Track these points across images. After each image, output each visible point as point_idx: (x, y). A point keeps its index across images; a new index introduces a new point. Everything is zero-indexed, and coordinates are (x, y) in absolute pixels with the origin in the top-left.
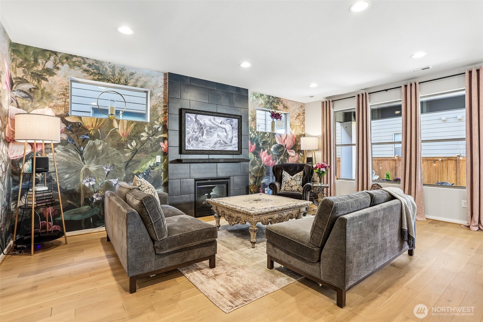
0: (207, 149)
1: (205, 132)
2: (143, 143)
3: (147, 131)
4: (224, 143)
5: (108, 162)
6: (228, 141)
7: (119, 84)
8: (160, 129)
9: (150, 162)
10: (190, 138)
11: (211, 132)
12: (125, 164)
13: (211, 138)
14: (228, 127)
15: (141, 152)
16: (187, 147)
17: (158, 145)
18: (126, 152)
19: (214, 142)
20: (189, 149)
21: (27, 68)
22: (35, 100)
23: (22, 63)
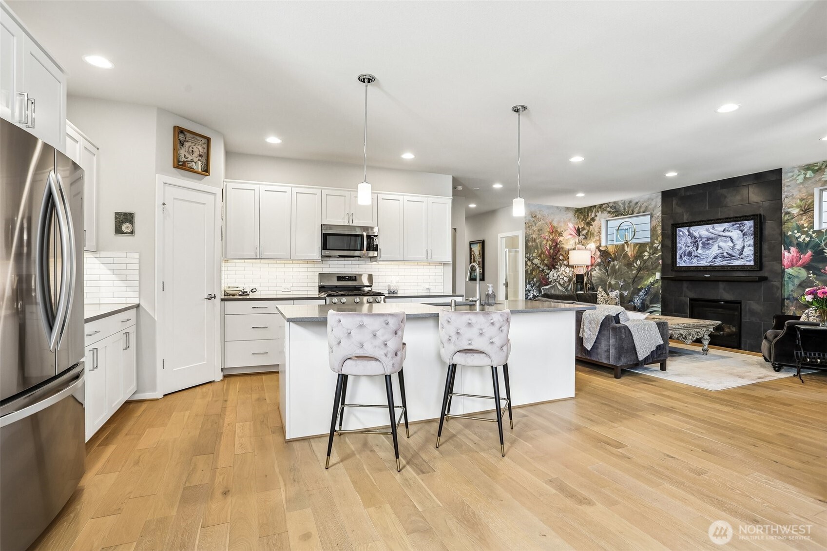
0: (702, 265)
1: (700, 245)
2: (645, 261)
3: (648, 250)
4: (728, 256)
5: (622, 278)
6: (735, 253)
7: (628, 215)
8: (659, 248)
9: (651, 278)
10: (682, 253)
11: (708, 244)
12: (633, 280)
13: (708, 252)
14: (736, 234)
15: (643, 269)
16: (679, 263)
17: (658, 263)
18: (633, 270)
19: (713, 256)
20: (681, 265)
21: (585, 221)
22: (588, 239)
23: (583, 219)
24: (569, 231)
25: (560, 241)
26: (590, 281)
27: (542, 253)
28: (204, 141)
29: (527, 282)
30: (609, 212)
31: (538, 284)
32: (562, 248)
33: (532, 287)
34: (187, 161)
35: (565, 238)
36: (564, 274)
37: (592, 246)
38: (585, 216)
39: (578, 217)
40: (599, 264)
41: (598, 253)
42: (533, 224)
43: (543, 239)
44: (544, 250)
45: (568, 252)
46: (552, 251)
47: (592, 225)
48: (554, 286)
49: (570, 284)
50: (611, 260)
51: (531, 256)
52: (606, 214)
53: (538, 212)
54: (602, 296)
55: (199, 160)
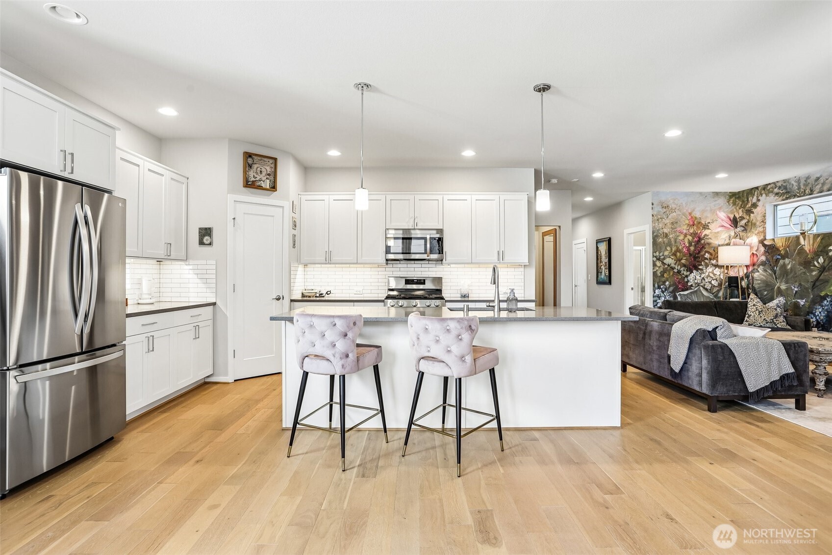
5: (795, 282)
7: (804, 196)
12: (812, 284)
15: (828, 269)
18: (812, 271)
21: (744, 208)
22: (748, 231)
23: (741, 205)
24: (719, 222)
25: (706, 235)
26: (751, 286)
27: (678, 250)
28: (271, 161)
29: (656, 286)
30: (777, 194)
31: (671, 289)
32: (709, 244)
33: (663, 292)
34: (255, 181)
35: (714, 231)
36: (713, 276)
37: (753, 239)
38: (743, 202)
39: (734, 204)
40: (763, 264)
41: (762, 249)
42: (665, 216)
43: (678, 234)
44: (680, 248)
45: (716, 250)
46: (692, 248)
47: (753, 213)
48: (696, 291)
49: (721, 289)
50: (780, 257)
51: (661, 254)
52: (772, 197)
53: (672, 201)
54: (754, 305)
55: (267, 178)
